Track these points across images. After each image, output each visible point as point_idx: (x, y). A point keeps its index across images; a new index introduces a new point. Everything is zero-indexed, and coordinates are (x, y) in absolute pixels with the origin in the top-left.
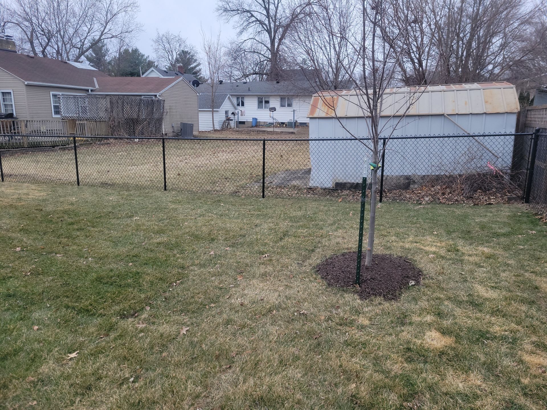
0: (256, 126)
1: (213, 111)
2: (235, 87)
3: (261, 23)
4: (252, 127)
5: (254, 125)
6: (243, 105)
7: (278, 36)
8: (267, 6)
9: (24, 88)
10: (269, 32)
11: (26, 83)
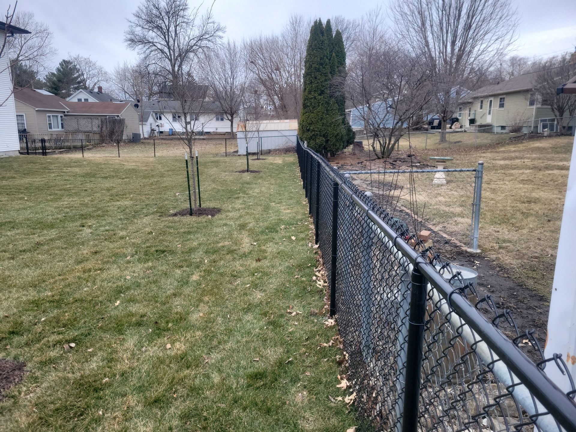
0: (172, 135)
1: (142, 124)
2: (152, 105)
3: (162, 51)
4: (169, 135)
5: (171, 134)
6: (160, 119)
7: (178, 63)
8: (167, 39)
9: (35, 113)
10: (170, 60)
11: (37, 109)
